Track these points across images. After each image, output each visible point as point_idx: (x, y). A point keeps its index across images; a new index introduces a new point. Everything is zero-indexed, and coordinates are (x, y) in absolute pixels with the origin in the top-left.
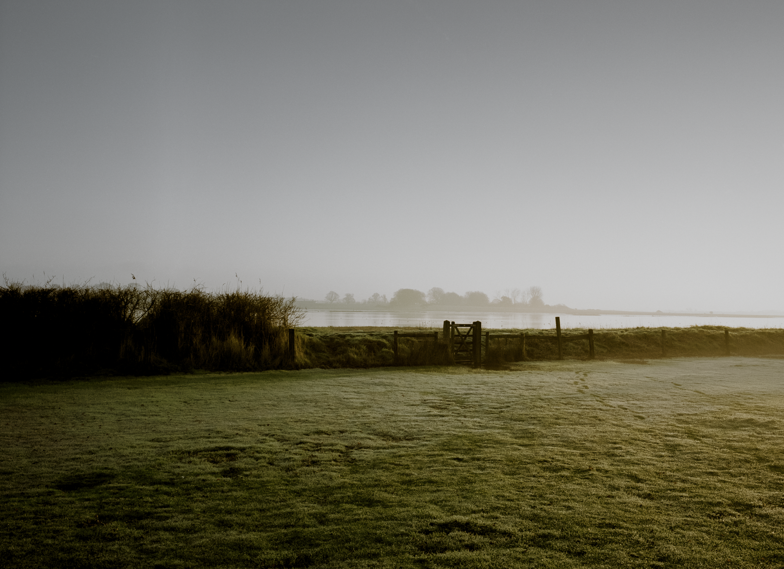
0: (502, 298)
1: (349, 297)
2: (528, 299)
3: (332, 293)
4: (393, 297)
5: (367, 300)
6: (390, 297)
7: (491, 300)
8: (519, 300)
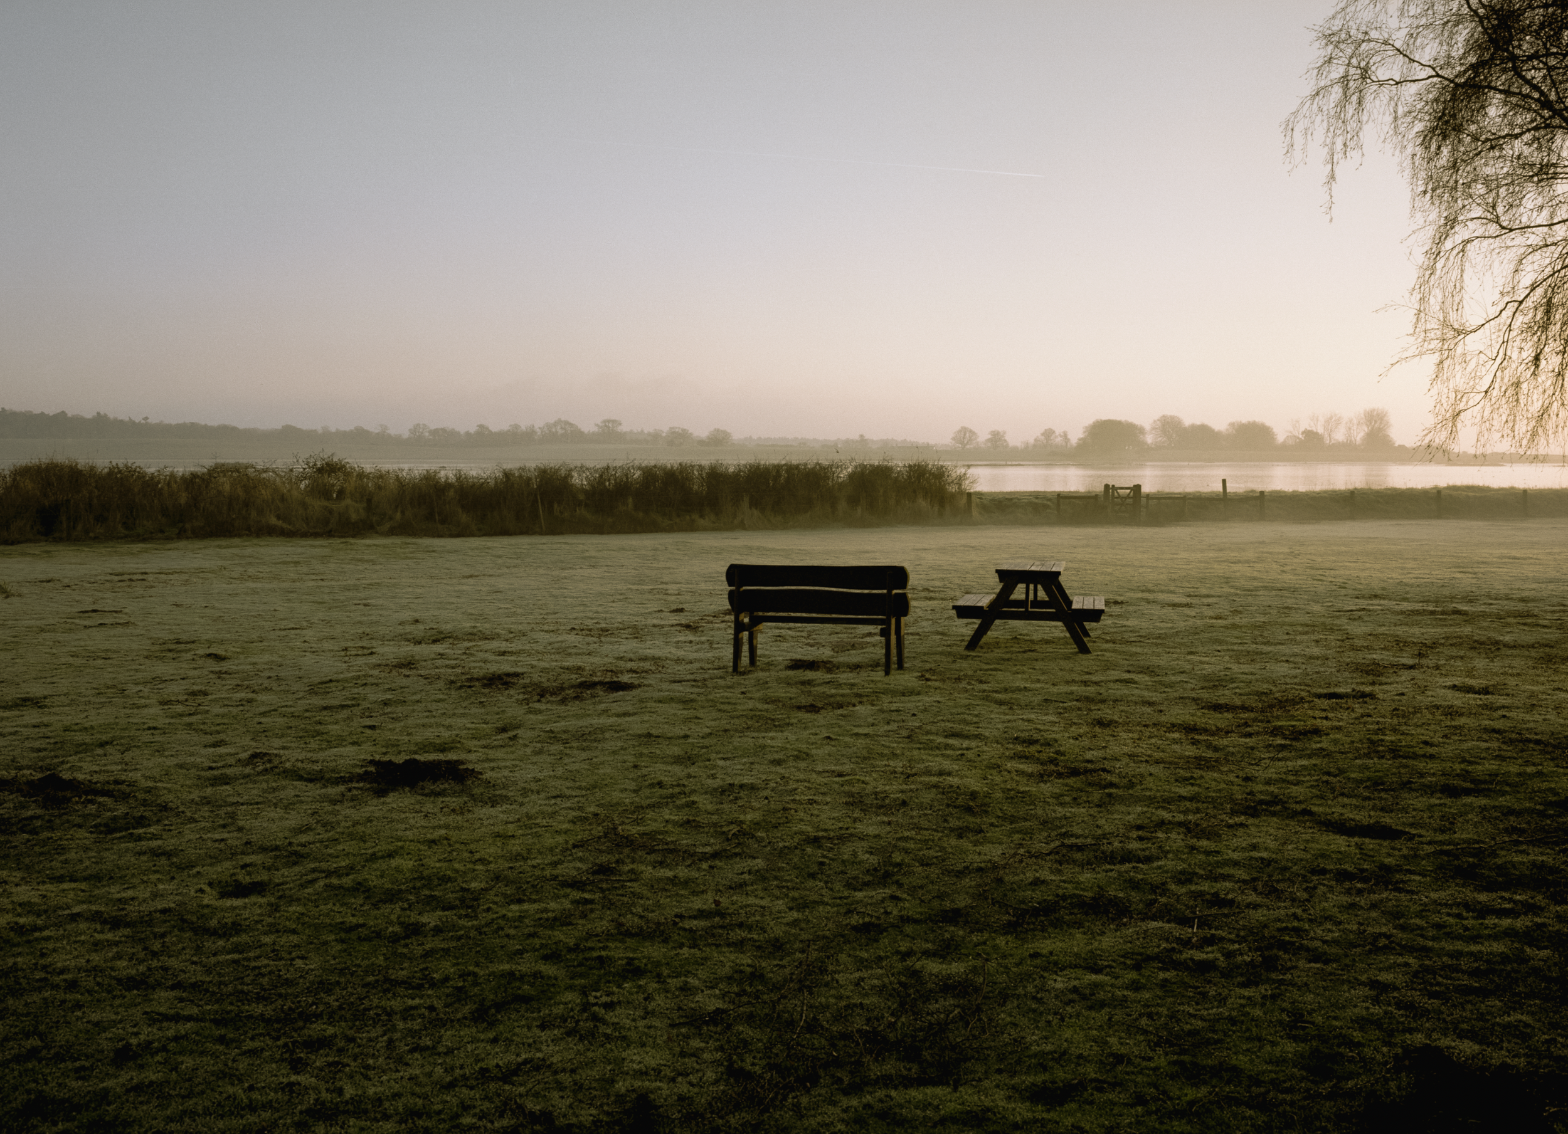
0: (1303, 433)
1: (997, 438)
2: (1359, 435)
3: (964, 430)
4: (1082, 436)
5: (1032, 441)
6: (1076, 435)
7: (1281, 438)
8: (1340, 436)
